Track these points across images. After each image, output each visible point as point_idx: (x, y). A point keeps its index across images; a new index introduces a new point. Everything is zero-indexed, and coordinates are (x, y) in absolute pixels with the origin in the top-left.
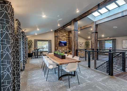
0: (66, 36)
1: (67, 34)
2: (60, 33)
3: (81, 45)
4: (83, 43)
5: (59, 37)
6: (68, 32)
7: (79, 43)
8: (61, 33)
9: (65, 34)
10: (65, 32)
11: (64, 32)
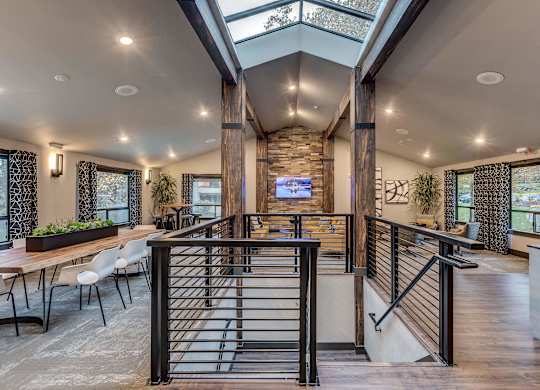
0: (307, 155)
1: (313, 144)
2: (282, 145)
3: (390, 195)
4: (406, 186)
5: (278, 161)
6: (317, 138)
7: (380, 187)
8: (289, 145)
9: (305, 148)
10: (305, 136)
11: (299, 138)
